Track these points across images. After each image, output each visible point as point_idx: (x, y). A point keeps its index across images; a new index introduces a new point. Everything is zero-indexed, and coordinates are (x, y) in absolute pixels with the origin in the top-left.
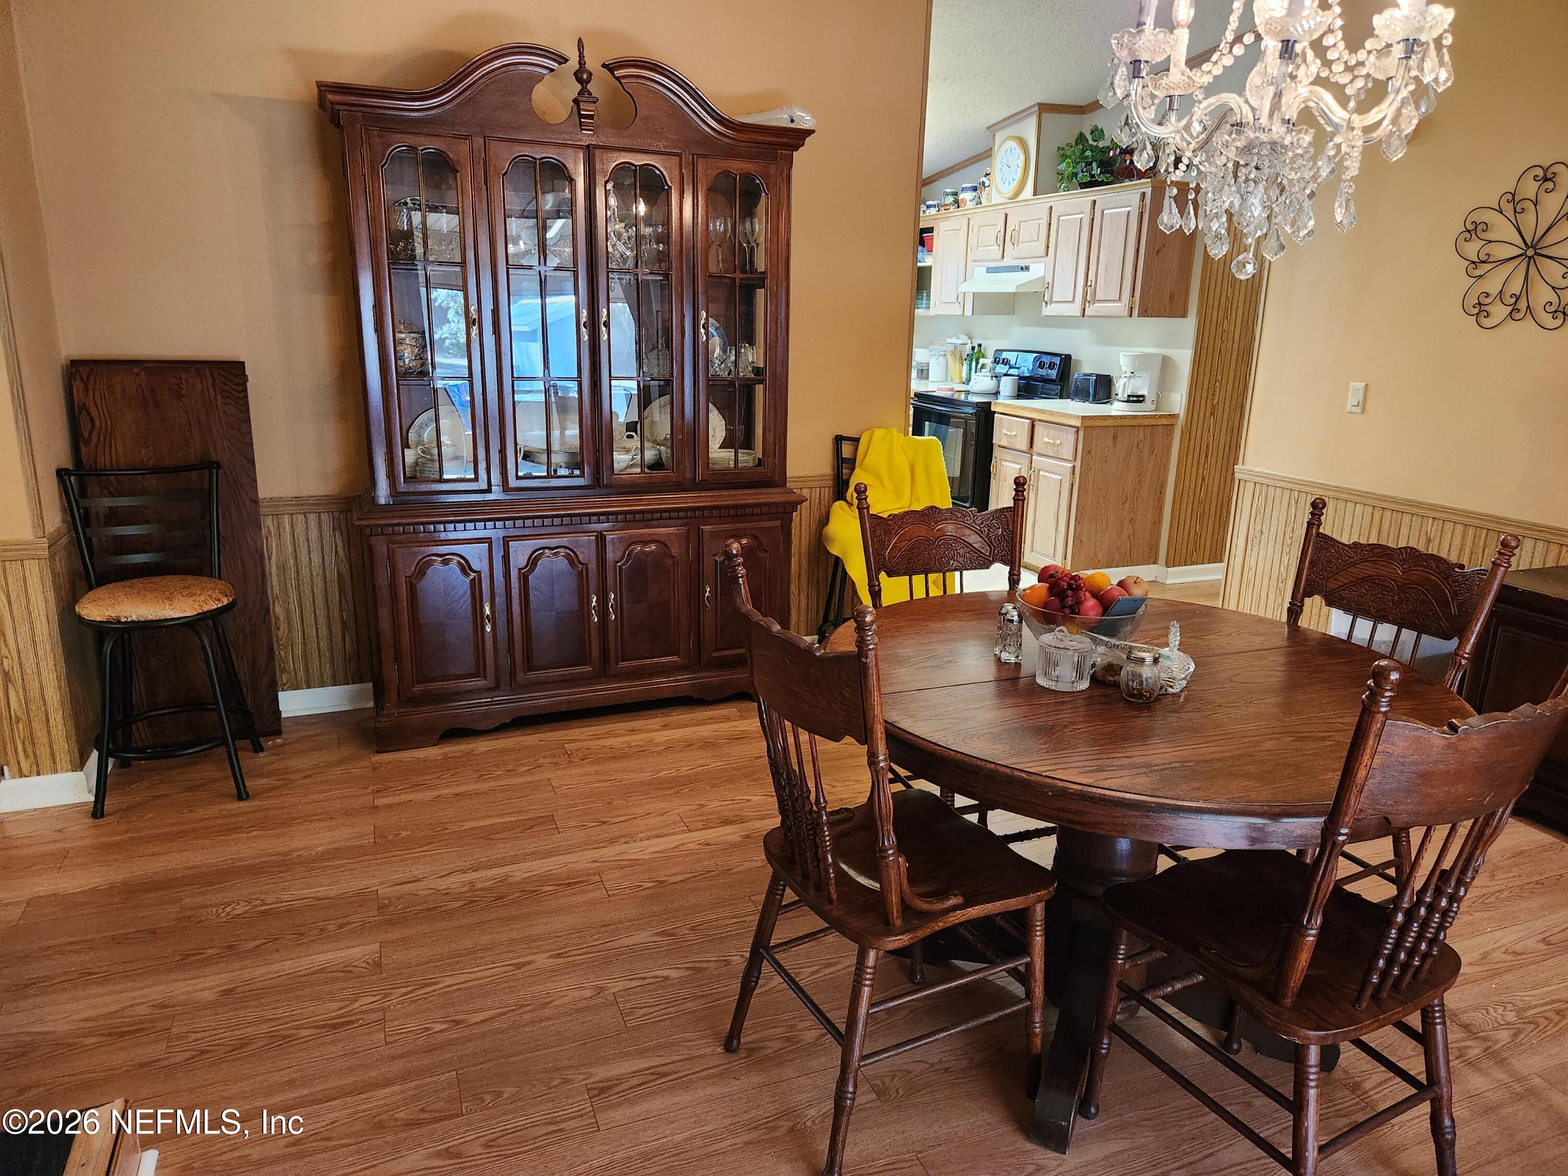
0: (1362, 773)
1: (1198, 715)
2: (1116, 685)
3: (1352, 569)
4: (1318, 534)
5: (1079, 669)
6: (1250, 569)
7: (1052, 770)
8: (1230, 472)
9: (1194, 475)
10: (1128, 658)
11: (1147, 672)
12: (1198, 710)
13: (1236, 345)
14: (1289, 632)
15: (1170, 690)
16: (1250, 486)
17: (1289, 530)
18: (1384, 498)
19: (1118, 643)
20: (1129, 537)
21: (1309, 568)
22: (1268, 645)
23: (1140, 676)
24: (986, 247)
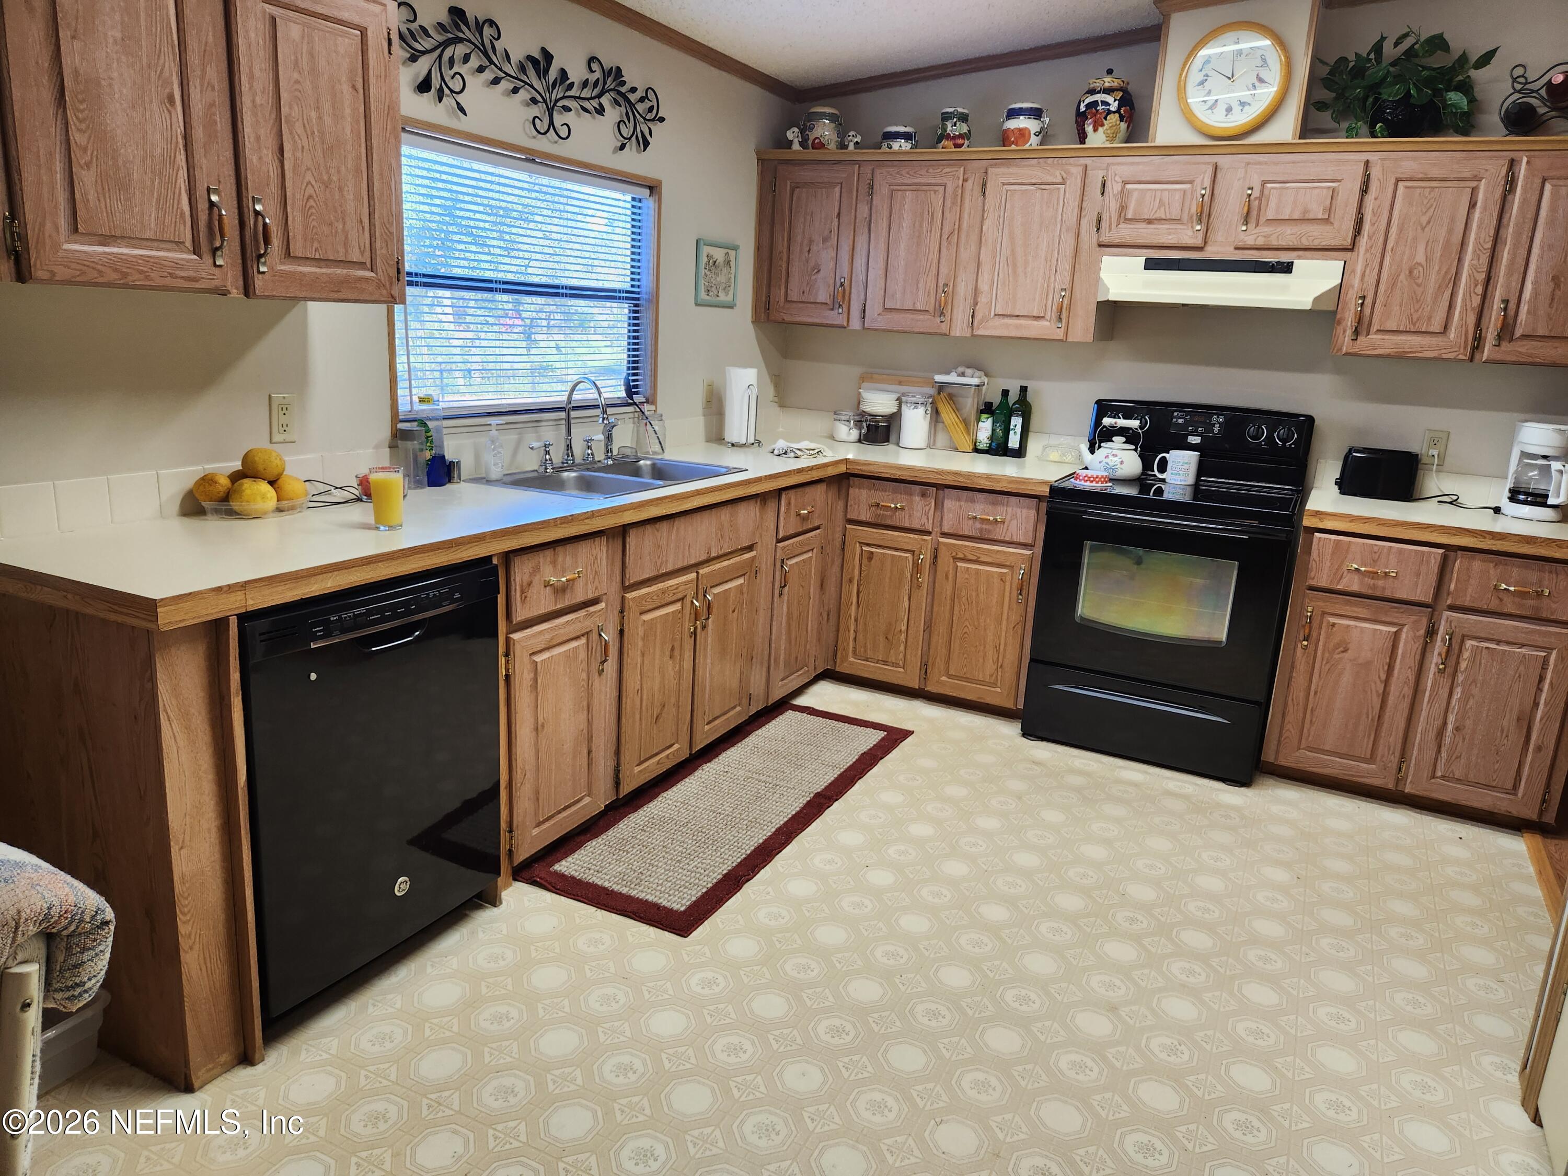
24: (1150, 221)
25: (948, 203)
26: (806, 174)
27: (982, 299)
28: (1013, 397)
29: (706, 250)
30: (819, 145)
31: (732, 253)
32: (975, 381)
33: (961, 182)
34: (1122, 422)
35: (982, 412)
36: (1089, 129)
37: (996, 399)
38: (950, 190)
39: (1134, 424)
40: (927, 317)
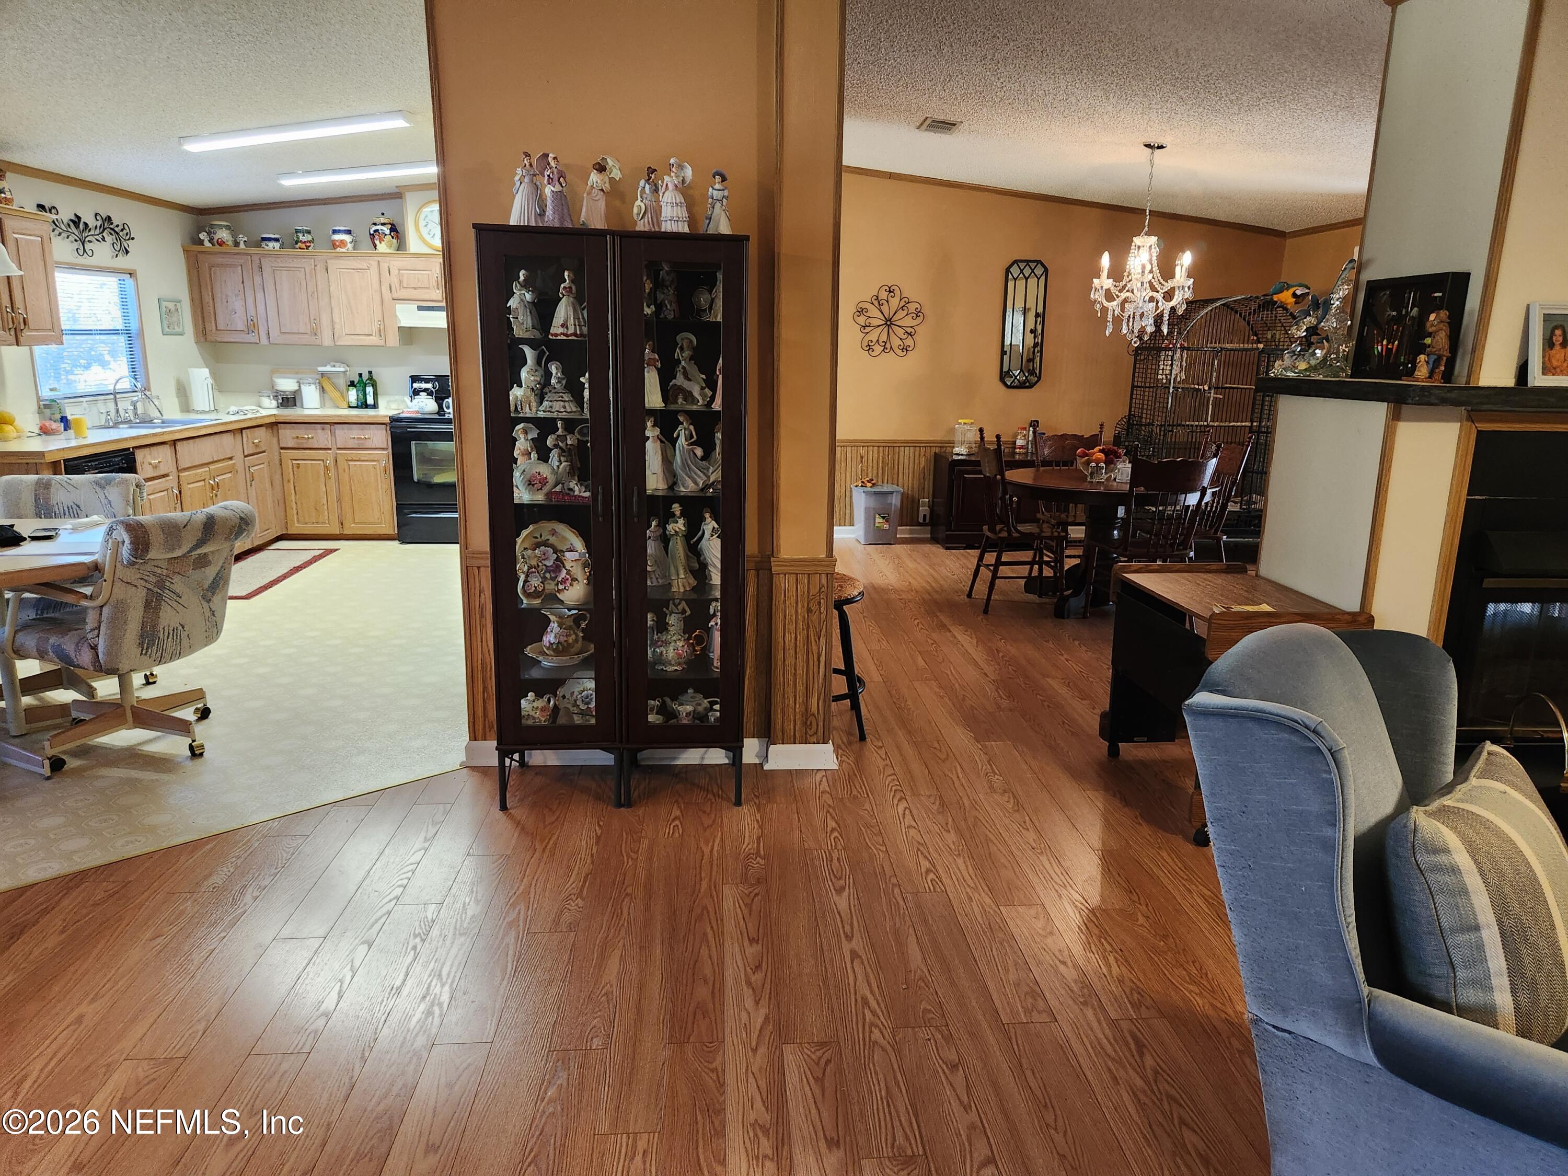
24: (415, 288)
25: (308, 278)
26: (219, 260)
27: (337, 327)
28: (365, 377)
29: (164, 304)
30: (221, 243)
31: (178, 304)
32: (342, 369)
33: (313, 267)
34: (424, 385)
35: (349, 386)
36: (377, 242)
37: (356, 379)
38: (307, 271)
39: (429, 386)
40: (307, 336)
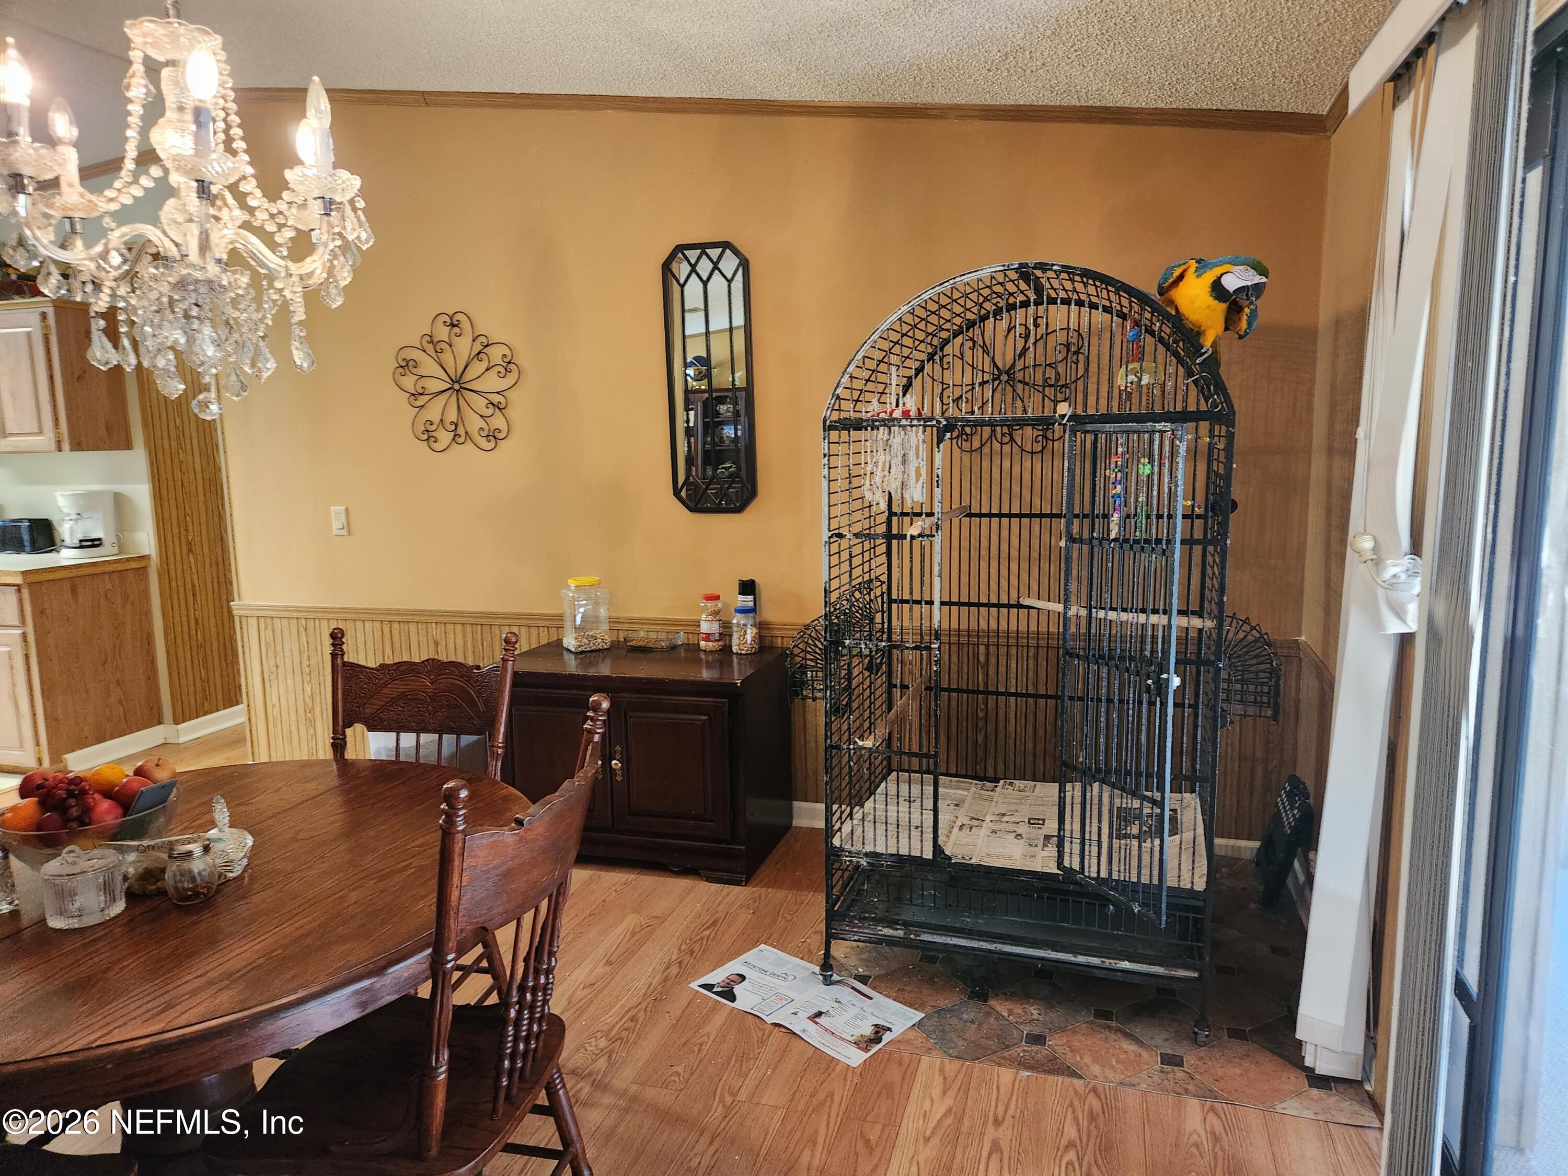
0: (455, 894)
1: (270, 892)
2: (162, 893)
3: (386, 691)
4: (344, 664)
5: (107, 888)
6: (274, 706)
7: (104, 1035)
8: (225, 611)
9: (185, 618)
10: (170, 857)
11: (198, 866)
12: (269, 886)
13: (199, 476)
14: (338, 769)
15: (231, 875)
16: (253, 622)
17: (305, 658)
18: (389, 612)
19: (152, 843)
20: (120, 702)
21: (343, 699)
22: (322, 788)
23: (190, 871)
